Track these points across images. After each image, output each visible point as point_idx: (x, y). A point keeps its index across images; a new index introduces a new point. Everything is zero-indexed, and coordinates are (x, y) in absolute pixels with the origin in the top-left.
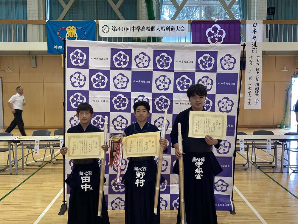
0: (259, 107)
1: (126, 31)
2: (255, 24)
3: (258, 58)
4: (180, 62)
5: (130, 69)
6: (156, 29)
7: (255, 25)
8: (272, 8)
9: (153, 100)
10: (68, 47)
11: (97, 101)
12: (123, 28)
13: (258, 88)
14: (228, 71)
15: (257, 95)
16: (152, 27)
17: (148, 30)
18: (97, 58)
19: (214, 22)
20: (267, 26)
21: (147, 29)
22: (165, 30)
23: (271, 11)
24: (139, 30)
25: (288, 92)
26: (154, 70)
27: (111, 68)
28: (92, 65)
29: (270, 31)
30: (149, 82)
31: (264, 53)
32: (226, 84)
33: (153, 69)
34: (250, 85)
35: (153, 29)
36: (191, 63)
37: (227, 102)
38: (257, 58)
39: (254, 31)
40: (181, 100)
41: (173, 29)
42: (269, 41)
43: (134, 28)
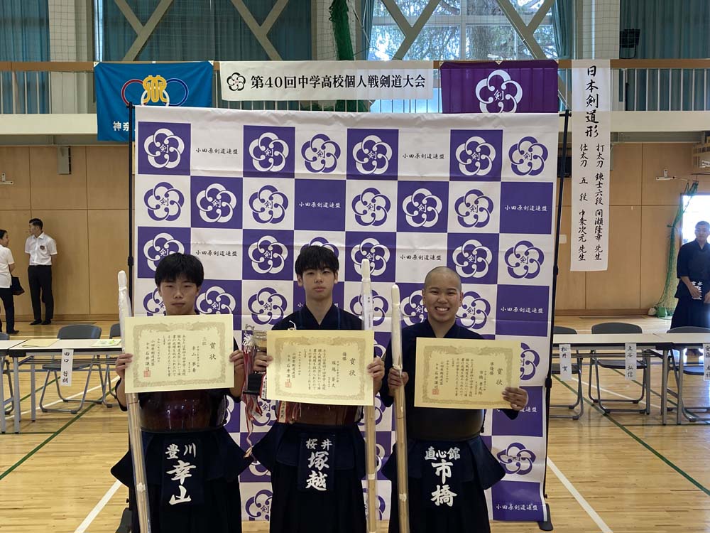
0: (603, 266)
1: (286, 87)
2: (593, 69)
3: (601, 148)
4: (411, 156)
5: (291, 175)
6: (357, 81)
7: (592, 71)
8: (632, 32)
9: (348, 250)
10: (139, 122)
11: (210, 253)
12: (278, 80)
13: (600, 221)
14: (528, 178)
15: (599, 237)
16: (347, 76)
17: (337, 84)
18: (211, 150)
19: (494, 65)
20: (621, 73)
21: (335, 82)
22: (379, 83)
23: (629, 39)
24: (315, 84)
25: (673, 230)
26: (350, 176)
27: (246, 174)
28: (200, 166)
29: (627, 85)
30: (338, 205)
31: (615, 136)
32: (525, 208)
33: (345, 173)
34: (583, 213)
35: (350, 82)
36: (439, 159)
37: (527, 253)
38: (598, 150)
39: (591, 86)
40: (414, 250)
41: (397, 83)
42: (626, 110)
43: (304, 81)
